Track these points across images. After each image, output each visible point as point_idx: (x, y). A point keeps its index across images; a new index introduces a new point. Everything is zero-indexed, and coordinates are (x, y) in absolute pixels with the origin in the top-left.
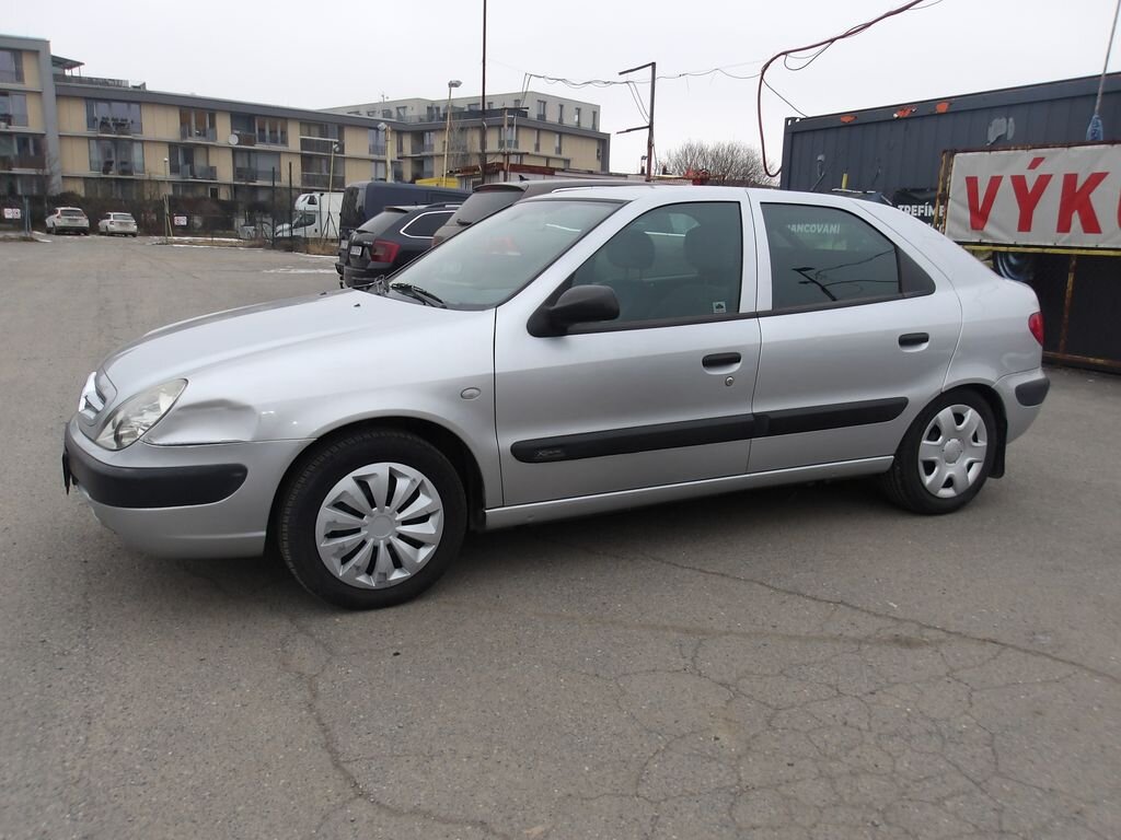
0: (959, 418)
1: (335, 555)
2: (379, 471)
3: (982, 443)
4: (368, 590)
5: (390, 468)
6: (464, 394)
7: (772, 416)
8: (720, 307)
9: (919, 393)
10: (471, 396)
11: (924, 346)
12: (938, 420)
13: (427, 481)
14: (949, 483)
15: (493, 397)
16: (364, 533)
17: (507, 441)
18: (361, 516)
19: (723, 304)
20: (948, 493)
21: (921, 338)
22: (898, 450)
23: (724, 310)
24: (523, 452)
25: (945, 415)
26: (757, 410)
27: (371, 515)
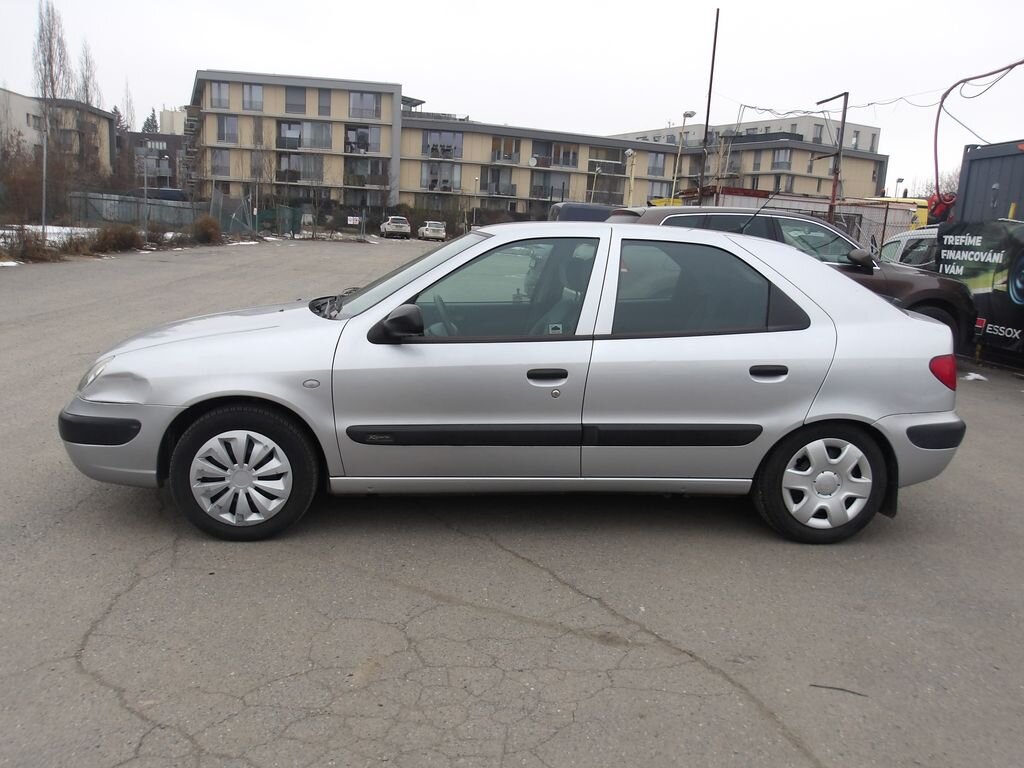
0: (834, 452)
1: (204, 495)
2: (239, 436)
3: (866, 480)
4: (228, 525)
5: (248, 436)
6: (308, 384)
7: (601, 428)
8: (556, 328)
9: (778, 422)
10: (312, 386)
11: (783, 378)
12: (806, 451)
13: (278, 449)
14: (822, 514)
15: (331, 388)
16: (227, 481)
17: (344, 424)
18: (226, 469)
19: (560, 326)
20: (823, 523)
21: (780, 371)
22: (755, 475)
23: (561, 332)
24: (358, 435)
25: (816, 447)
26: (588, 420)
27: (233, 469)
